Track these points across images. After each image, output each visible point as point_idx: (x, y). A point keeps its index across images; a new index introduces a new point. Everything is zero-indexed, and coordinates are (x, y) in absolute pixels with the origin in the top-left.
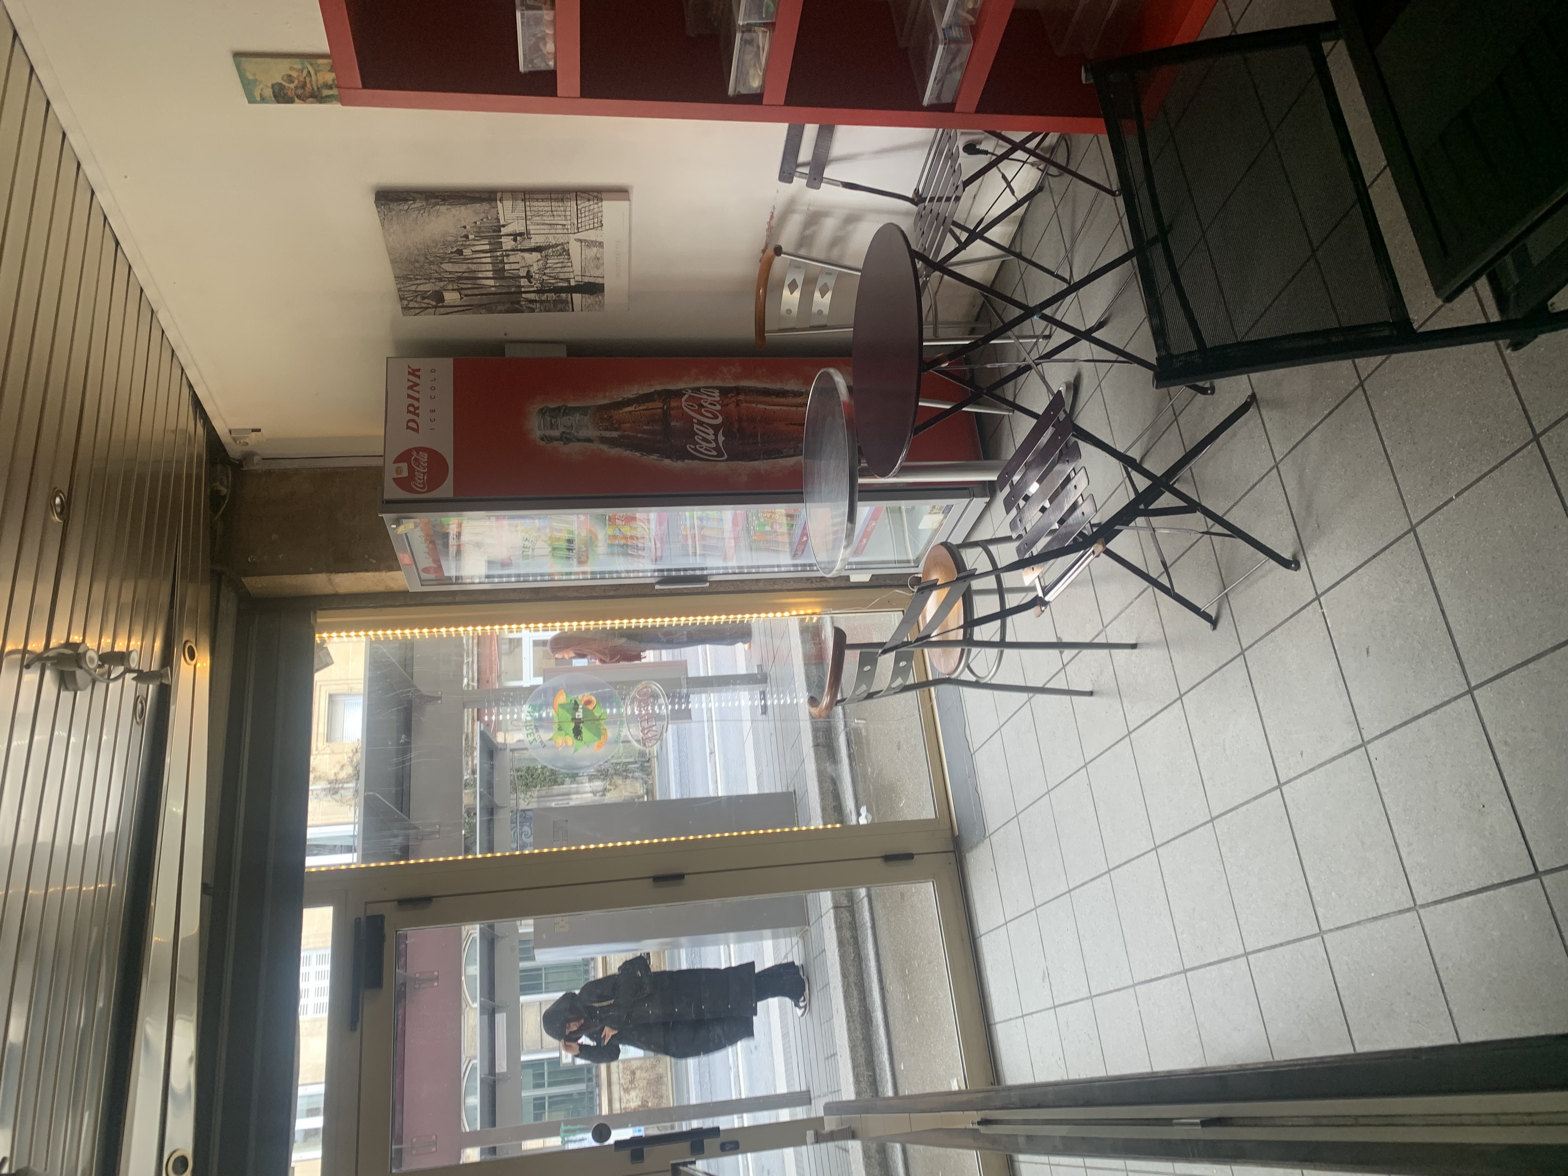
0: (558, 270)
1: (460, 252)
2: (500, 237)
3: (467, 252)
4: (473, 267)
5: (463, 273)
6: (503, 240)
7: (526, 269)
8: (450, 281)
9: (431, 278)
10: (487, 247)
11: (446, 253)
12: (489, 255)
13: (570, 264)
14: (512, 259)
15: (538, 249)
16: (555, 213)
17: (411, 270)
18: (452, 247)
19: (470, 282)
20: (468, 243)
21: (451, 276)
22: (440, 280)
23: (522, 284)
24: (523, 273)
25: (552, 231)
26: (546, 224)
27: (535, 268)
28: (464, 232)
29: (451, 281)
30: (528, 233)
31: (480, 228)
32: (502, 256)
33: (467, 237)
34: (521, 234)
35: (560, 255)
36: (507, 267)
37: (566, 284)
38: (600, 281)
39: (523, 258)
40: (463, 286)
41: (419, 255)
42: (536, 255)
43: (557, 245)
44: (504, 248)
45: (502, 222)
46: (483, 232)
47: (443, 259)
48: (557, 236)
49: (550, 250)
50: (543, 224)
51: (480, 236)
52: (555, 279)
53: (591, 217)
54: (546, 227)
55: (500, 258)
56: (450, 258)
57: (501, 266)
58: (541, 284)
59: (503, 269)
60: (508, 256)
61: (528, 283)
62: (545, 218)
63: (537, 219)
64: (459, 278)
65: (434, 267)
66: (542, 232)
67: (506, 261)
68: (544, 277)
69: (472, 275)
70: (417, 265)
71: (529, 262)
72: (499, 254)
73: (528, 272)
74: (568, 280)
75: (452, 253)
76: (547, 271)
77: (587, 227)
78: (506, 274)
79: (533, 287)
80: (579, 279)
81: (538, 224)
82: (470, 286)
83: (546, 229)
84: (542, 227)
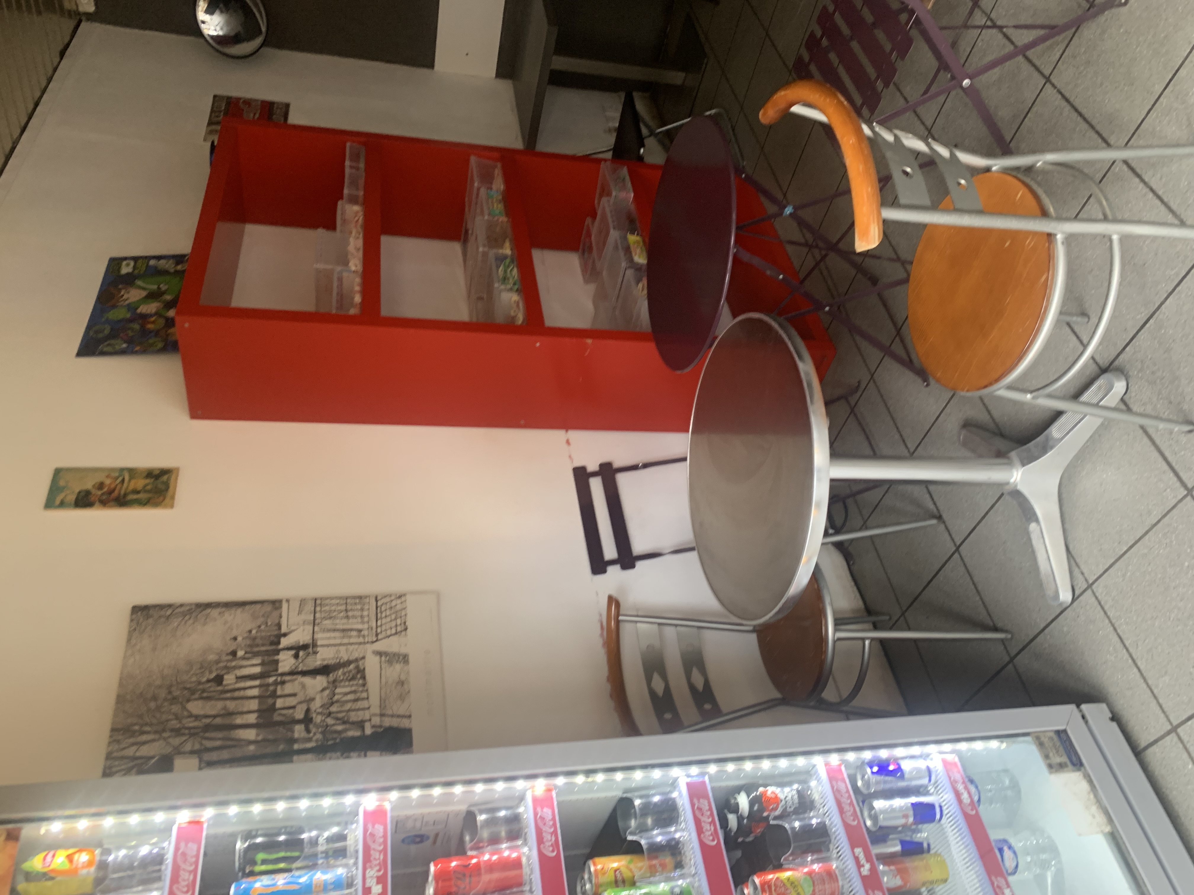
0: (348, 706)
1: (219, 680)
2: (277, 652)
3: (229, 679)
4: (231, 705)
5: (215, 717)
6: (282, 656)
7: (304, 707)
8: (192, 735)
9: (164, 730)
10: (257, 670)
11: (200, 683)
12: (257, 682)
13: (364, 695)
14: (288, 688)
15: (325, 670)
16: (350, 614)
17: (141, 717)
18: (211, 672)
19: (220, 735)
20: (234, 664)
21: (196, 724)
22: (177, 732)
23: (296, 735)
24: (299, 714)
25: (346, 641)
26: (338, 630)
27: (316, 705)
28: (232, 647)
29: (193, 733)
30: (314, 645)
31: (255, 639)
32: (276, 683)
33: (234, 653)
34: (305, 647)
35: (353, 678)
36: (279, 703)
37: (357, 733)
38: (404, 723)
39: (303, 686)
40: (209, 744)
41: (160, 687)
42: (320, 681)
43: (349, 663)
44: (280, 671)
45: (284, 630)
46: (257, 646)
47: (193, 692)
48: (351, 648)
49: (340, 672)
50: (334, 630)
51: (252, 653)
52: (344, 723)
53: (393, 617)
54: (337, 634)
55: (272, 688)
56: (204, 691)
57: (270, 701)
58: (323, 733)
59: (273, 709)
60: (283, 683)
61: (304, 734)
62: (338, 621)
63: (327, 623)
64: (207, 728)
65: (175, 708)
66: (332, 642)
67: (279, 692)
68: (330, 721)
69: (227, 721)
70: (152, 705)
71: (311, 693)
72: (271, 680)
73: (308, 711)
74: (361, 724)
75: (208, 681)
76: (333, 709)
77: (389, 633)
78: (276, 718)
79: (310, 740)
80: (376, 720)
81: (329, 630)
82: (218, 743)
83: (336, 638)
84: (332, 634)
